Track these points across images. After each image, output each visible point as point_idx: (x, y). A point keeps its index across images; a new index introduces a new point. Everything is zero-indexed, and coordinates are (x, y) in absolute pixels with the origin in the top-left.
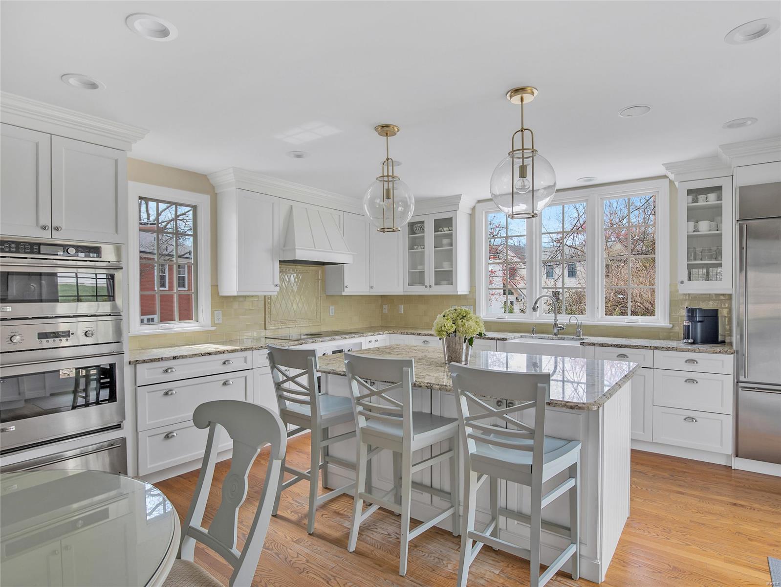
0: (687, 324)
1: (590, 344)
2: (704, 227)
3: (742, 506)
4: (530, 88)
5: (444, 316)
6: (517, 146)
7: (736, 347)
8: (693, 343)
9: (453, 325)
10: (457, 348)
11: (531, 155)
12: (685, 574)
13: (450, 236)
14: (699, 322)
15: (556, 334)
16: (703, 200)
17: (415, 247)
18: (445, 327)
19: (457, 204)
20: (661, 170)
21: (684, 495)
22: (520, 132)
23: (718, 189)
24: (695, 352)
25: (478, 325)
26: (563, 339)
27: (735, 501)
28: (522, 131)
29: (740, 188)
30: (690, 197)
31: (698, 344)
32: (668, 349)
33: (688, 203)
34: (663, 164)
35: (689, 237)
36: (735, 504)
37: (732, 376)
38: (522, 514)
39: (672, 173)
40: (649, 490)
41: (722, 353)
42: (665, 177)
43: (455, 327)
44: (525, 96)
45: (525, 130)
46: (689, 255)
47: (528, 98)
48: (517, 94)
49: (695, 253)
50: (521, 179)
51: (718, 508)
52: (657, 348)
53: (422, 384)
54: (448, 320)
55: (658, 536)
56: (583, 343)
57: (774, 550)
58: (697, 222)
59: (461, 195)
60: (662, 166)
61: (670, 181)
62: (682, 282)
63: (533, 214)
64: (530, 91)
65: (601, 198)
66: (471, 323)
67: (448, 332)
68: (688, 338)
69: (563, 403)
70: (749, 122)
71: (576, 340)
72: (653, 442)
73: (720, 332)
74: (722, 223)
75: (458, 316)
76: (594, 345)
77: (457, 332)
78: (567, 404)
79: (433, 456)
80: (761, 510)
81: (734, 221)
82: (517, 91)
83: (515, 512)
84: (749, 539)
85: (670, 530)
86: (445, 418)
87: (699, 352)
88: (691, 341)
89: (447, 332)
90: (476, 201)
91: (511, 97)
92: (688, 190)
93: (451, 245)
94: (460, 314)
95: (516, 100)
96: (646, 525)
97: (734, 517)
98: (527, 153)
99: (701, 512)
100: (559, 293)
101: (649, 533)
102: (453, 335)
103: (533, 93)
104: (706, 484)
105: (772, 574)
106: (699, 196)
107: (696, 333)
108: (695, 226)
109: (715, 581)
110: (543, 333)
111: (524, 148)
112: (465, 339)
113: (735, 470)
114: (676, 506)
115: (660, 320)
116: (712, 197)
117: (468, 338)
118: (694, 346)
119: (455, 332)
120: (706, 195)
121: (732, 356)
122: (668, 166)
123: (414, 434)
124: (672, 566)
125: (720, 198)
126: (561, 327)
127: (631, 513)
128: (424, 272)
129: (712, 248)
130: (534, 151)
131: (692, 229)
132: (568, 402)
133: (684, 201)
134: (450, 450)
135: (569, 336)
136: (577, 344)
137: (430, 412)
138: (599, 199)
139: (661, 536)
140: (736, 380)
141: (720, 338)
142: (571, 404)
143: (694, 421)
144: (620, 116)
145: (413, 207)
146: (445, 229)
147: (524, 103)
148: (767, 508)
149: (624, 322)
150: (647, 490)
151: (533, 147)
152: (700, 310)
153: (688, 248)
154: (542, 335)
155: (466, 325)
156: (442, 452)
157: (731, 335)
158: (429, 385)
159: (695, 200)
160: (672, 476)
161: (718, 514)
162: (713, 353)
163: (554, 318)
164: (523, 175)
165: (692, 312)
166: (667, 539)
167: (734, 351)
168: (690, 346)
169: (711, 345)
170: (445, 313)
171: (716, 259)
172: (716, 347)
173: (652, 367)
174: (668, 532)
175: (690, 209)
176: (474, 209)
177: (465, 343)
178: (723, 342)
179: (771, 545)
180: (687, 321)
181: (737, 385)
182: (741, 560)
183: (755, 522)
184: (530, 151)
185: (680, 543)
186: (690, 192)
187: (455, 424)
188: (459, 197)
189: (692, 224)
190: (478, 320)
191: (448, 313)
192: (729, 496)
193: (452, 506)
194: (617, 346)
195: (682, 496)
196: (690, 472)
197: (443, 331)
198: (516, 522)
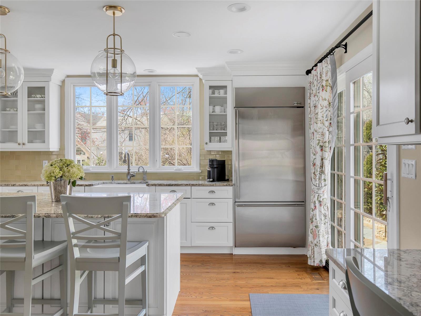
0: (209, 170)
1: (153, 185)
2: (218, 109)
3: (238, 272)
4: (119, 8)
5: (52, 165)
6: (111, 45)
7: (234, 182)
8: (213, 181)
9: (60, 171)
10: (62, 190)
11: (120, 53)
12: (211, 312)
13: (42, 102)
14: (216, 168)
15: (129, 180)
16: (217, 93)
17: (8, 109)
18: (54, 173)
19: (50, 76)
20: (195, 72)
21: (209, 273)
22: (112, 36)
23: (225, 87)
24: (214, 186)
25: (80, 171)
26: (134, 183)
27: (234, 271)
28: (114, 35)
29: (236, 88)
30: (211, 91)
31: (215, 181)
32: (199, 185)
33: (209, 94)
34: (196, 68)
35: (210, 115)
36: (234, 272)
37: (232, 199)
38: (115, 299)
39: (201, 74)
40: (190, 274)
41: (227, 186)
42: (197, 76)
43: (61, 172)
44: (116, 12)
45: (116, 35)
46: (210, 127)
47: (118, 14)
48: (110, 9)
49: (213, 126)
50: (113, 68)
51: (226, 276)
52: (193, 185)
53: (41, 215)
54: (56, 168)
55: (197, 297)
56: (149, 184)
57: (252, 290)
58: (214, 107)
59: (54, 69)
60: (196, 69)
61: (200, 78)
62: (206, 143)
63: (121, 94)
64: (119, 9)
65: (159, 85)
66: (75, 169)
67: (57, 177)
68: (210, 178)
69: (145, 215)
70: (239, 52)
71: (143, 183)
72: (191, 246)
73: (226, 174)
74: (227, 108)
75: (64, 164)
76: (155, 185)
77: (63, 177)
78: (148, 215)
79: (44, 272)
80: (247, 272)
81: (233, 108)
82: (111, 7)
83: (110, 299)
84: (241, 288)
85: (203, 293)
86: (56, 242)
87: (216, 186)
88: (211, 180)
89: (55, 177)
90: (65, 76)
91: (106, 10)
92: (210, 86)
93: (44, 109)
94: (65, 163)
95: (110, 13)
96: (190, 293)
97: (234, 279)
98: (117, 51)
99: (218, 280)
100: (122, 153)
101: (192, 297)
102: (59, 179)
103: (121, 11)
104: (220, 265)
105: (251, 301)
106: (215, 91)
107: (214, 175)
108: (213, 109)
109: (225, 311)
110: (119, 179)
111: (115, 48)
112: (69, 182)
113: (235, 255)
114: (205, 280)
115: (194, 167)
116: (222, 91)
117: (72, 181)
118: (213, 182)
119: (61, 177)
120: (219, 90)
121: (232, 187)
122: (199, 70)
123: (35, 253)
124: (204, 311)
125: (226, 93)
126: (132, 175)
127: (181, 289)
128: (17, 131)
129: (222, 123)
130: (122, 51)
131: (212, 111)
132: (148, 214)
133: (207, 92)
134: (60, 265)
135: (138, 181)
136: (145, 186)
137: (42, 239)
138: (158, 86)
139: (198, 297)
140: (234, 202)
141: (226, 178)
142: (150, 215)
143: (214, 229)
144: (174, 36)
145: (22, 77)
146: (38, 96)
147: (115, 16)
148: (249, 271)
149: (173, 170)
150: (189, 274)
151: (121, 48)
152: (216, 160)
153: (210, 123)
154: (119, 181)
155: (71, 171)
156: (52, 269)
157: (232, 176)
158: (47, 215)
159: (213, 93)
160: (203, 264)
161: (226, 279)
162: (223, 186)
163: (127, 168)
164: (114, 66)
165: (212, 161)
166: (201, 297)
167: (233, 184)
168: (211, 183)
169: (222, 182)
170: (52, 163)
171: (224, 130)
172: (224, 182)
173: (190, 197)
174: (202, 294)
175: (210, 98)
176: (63, 82)
177: (69, 185)
178: (228, 180)
179: (250, 288)
180: (209, 168)
181: (235, 204)
182: (237, 298)
183: (244, 279)
184: (119, 50)
185: (208, 298)
186: (211, 87)
187: (65, 244)
188: (51, 71)
189: (211, 107)
190: (79, 168)
191: (54, 163)
192: (231, 269)
193: (61, 308)
194: (170, 185)
195: (208, 274)
196: (212, 260)
197: (52, 176)
198: (111, 306)
